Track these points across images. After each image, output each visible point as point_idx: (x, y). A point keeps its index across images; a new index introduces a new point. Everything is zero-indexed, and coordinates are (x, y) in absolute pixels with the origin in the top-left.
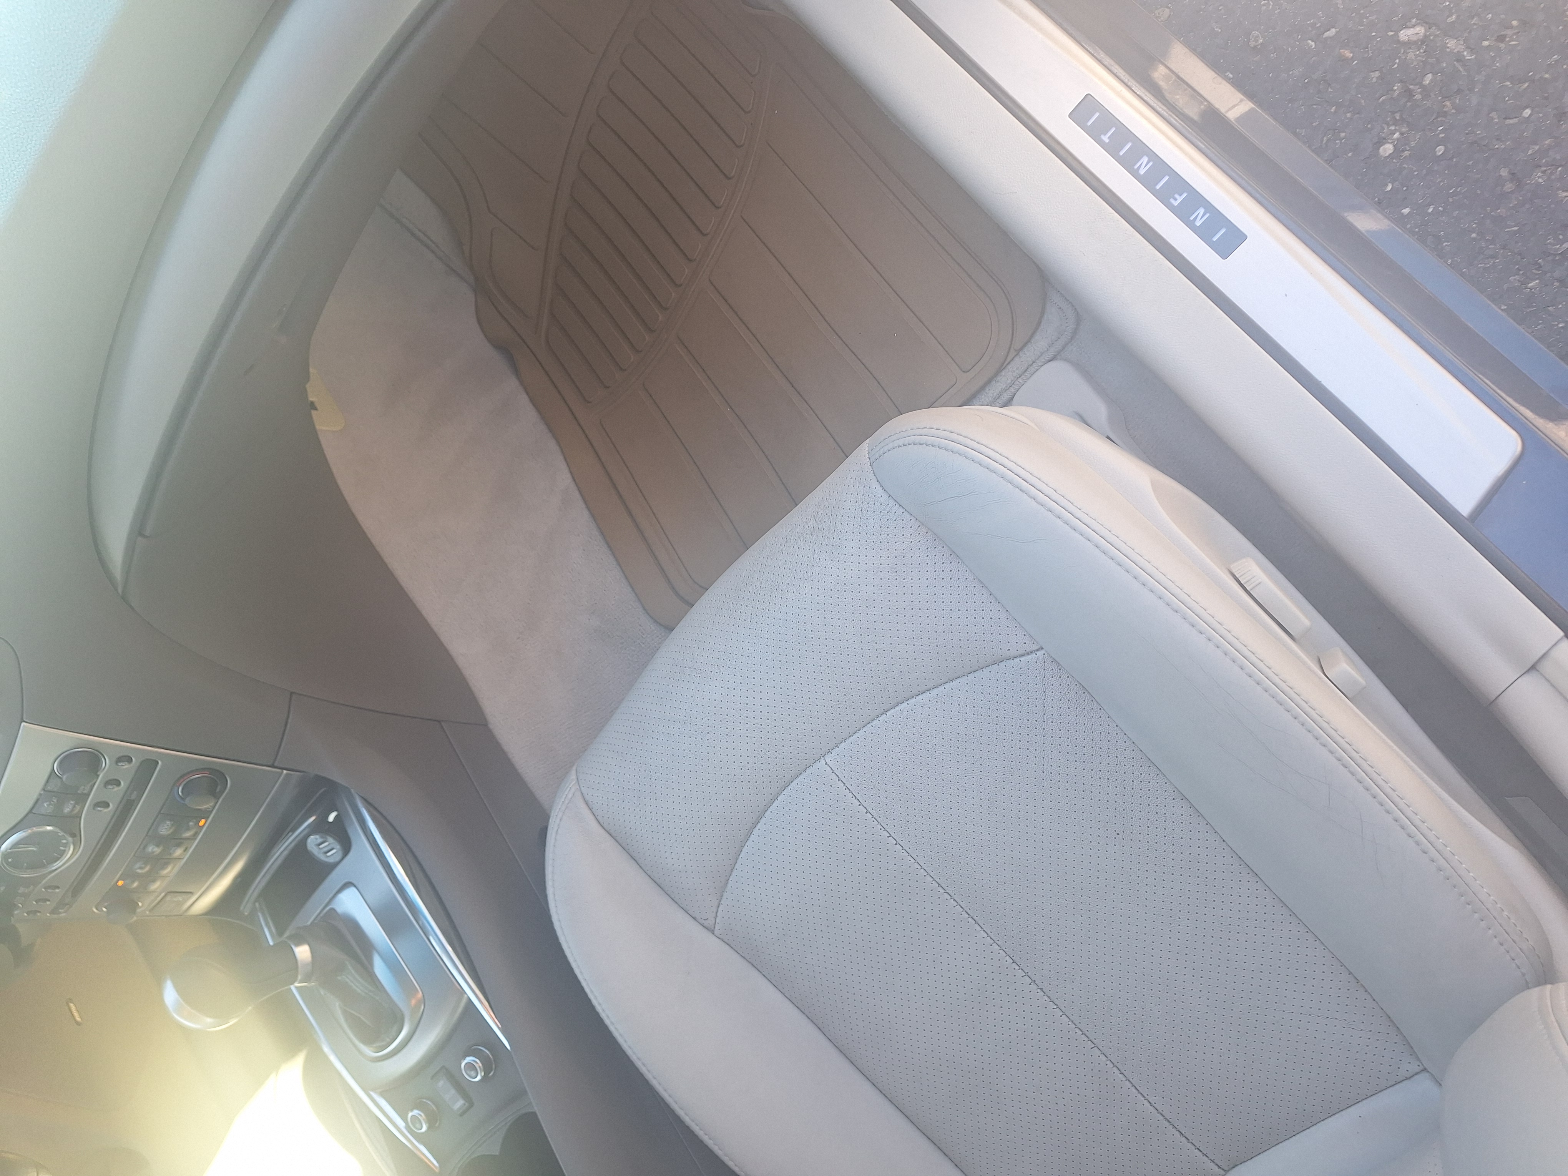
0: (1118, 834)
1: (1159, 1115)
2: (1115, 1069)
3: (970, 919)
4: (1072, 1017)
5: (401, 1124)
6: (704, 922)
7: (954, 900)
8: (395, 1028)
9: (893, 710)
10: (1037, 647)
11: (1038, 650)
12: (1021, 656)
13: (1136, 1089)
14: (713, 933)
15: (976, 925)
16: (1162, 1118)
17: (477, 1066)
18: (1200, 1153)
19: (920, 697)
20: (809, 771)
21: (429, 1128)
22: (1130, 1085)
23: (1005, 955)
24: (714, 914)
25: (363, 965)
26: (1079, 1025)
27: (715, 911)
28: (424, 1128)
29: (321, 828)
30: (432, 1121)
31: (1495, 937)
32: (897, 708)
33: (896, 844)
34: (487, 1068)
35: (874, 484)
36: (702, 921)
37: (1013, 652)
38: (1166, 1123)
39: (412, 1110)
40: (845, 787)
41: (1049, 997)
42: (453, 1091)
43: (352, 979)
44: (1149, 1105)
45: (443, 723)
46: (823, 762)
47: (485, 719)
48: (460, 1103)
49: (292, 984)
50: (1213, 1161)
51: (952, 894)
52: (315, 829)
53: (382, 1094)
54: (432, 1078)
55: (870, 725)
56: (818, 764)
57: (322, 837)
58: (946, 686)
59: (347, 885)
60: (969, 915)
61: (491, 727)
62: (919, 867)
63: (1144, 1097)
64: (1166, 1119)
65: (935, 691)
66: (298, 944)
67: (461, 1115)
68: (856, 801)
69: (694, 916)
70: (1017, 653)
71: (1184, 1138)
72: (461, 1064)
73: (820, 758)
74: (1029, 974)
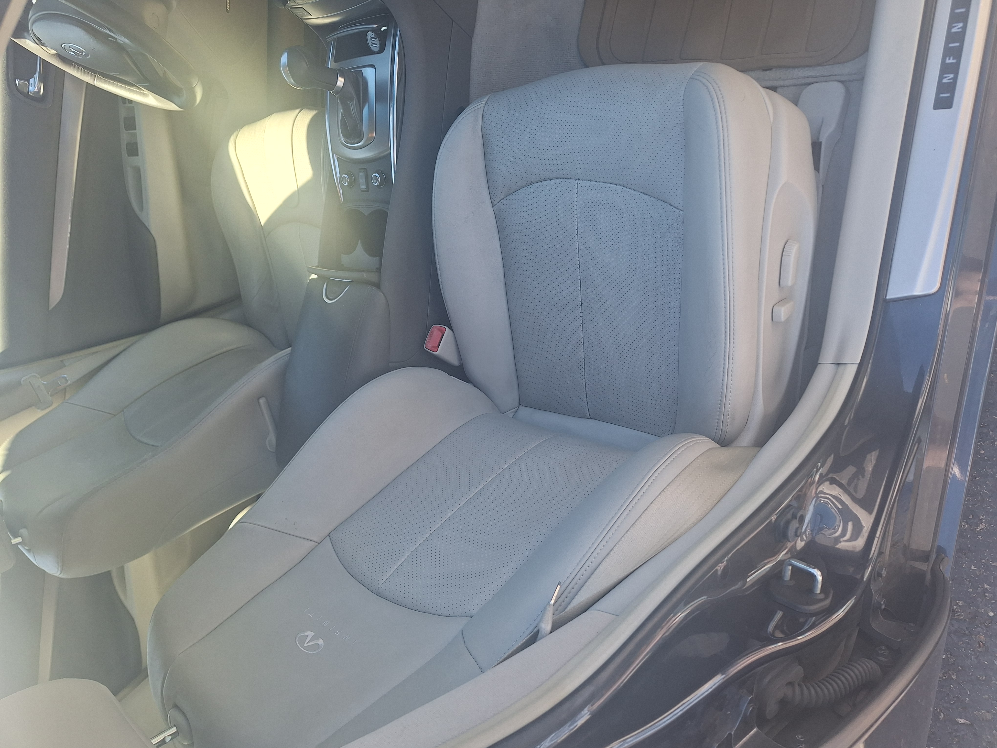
0: (649, 296)
1: (585, 386)
2: (583, 363)
3: (579, 280)
4: (584, 337)
5: (338, 175)
6: (492, 200)
7: (580, 270)
8: (357, 140)
9: (615, 186)
10: (682, 209)
11: (682, 210)
12: (675, 207)
13: (585, 374)
14: (493, 207)
15: (580, 284)
16: (585, 387)
17: (378, 179)
18: (587, 407)
19: (629, 190)
20: (569, 180)
21: (347, 185)
22: (584, 371)
23: (581, 301)
24: (498, 201)
25: (360, 107)
26: (584, 341)
27: (499, 200)
28: (346, 184)
29: (376, 31)
30: (350, 184)
31: (718, 420)
32: (618, 186)
33: (577, 234)
34: (381, 184)
35: (683, 89)
36: (492, 199)
37: (673, 204)
38: (585, 390)
39: (345, 174)
40: (576, 198)
41: (583, 325)
42: (364, 181)
43: (353, 106)
44: (584, 381)
45: (454, 22)
46: (577, 181)
47: (473, 35)
48: (364, 187)
49: (330, 90)
50: (589, 412)
51: (581, 268)
52: (373, 30)
53: (338, 158)
54: (360, 169)
55: (604, 184)
56: (574, 181)
57: (374, 35)
58: (641, 194)
59: (372, 66)
60: (580, 278)
61: (473, 40)
62: (578, 249)
63: (585, 377)
64: (586, 389)
65: (635, 192)
66: (341, 76)
67: (362, 191)
68: (576, 207)
69: (491, 195)
70: (674, 205)
71: (586, 399)
72: (373, 174)
73: (577, 179)
74: (583, 313)
